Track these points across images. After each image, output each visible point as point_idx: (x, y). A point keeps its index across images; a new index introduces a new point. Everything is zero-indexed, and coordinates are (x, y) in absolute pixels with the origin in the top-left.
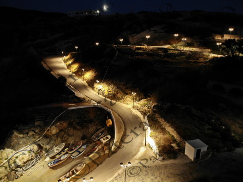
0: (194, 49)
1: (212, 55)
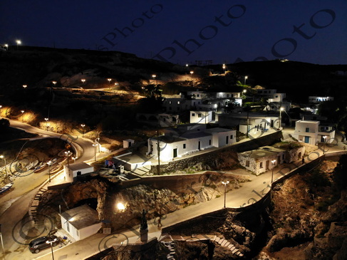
0: (125, 92)
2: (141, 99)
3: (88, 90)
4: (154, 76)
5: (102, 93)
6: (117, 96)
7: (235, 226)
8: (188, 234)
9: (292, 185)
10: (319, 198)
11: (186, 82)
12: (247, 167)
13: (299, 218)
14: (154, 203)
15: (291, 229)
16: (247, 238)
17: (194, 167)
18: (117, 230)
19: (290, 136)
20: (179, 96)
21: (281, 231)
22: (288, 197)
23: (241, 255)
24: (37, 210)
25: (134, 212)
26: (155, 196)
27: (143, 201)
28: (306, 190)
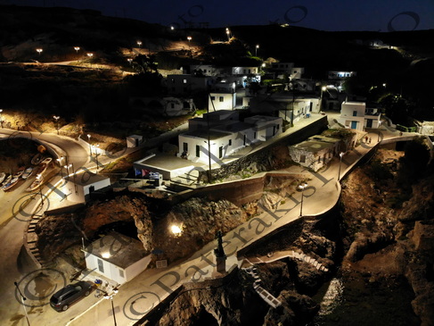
0: (104, 66)
1: (125, 73)
2: (128, 76)
3: (48, 64)
4: (139, 43)
5: (69, 68)
6: (94, 72)
7: (314, 237)
8: (264, 254)
9: (357, 181)
10: (385, 193)
11: (183, 51)
12: (302, 164)
13: (374, 219)
14: (213, 219)
15: (369, 233)
16: (329, 250)
17: (248, 168)
18: (175, 260)
19: (336, 121)
20: (180, 71)
21: (360, 236)
22: (356, 196)
23: (326, 270)
24: (37, 247)
25: (193, 234)
26: (214, 211)
27: (201, 218)
28: (372, 186)
